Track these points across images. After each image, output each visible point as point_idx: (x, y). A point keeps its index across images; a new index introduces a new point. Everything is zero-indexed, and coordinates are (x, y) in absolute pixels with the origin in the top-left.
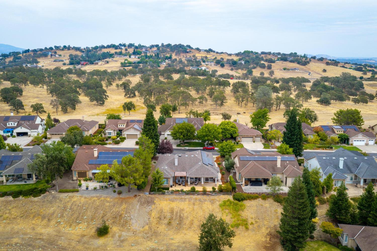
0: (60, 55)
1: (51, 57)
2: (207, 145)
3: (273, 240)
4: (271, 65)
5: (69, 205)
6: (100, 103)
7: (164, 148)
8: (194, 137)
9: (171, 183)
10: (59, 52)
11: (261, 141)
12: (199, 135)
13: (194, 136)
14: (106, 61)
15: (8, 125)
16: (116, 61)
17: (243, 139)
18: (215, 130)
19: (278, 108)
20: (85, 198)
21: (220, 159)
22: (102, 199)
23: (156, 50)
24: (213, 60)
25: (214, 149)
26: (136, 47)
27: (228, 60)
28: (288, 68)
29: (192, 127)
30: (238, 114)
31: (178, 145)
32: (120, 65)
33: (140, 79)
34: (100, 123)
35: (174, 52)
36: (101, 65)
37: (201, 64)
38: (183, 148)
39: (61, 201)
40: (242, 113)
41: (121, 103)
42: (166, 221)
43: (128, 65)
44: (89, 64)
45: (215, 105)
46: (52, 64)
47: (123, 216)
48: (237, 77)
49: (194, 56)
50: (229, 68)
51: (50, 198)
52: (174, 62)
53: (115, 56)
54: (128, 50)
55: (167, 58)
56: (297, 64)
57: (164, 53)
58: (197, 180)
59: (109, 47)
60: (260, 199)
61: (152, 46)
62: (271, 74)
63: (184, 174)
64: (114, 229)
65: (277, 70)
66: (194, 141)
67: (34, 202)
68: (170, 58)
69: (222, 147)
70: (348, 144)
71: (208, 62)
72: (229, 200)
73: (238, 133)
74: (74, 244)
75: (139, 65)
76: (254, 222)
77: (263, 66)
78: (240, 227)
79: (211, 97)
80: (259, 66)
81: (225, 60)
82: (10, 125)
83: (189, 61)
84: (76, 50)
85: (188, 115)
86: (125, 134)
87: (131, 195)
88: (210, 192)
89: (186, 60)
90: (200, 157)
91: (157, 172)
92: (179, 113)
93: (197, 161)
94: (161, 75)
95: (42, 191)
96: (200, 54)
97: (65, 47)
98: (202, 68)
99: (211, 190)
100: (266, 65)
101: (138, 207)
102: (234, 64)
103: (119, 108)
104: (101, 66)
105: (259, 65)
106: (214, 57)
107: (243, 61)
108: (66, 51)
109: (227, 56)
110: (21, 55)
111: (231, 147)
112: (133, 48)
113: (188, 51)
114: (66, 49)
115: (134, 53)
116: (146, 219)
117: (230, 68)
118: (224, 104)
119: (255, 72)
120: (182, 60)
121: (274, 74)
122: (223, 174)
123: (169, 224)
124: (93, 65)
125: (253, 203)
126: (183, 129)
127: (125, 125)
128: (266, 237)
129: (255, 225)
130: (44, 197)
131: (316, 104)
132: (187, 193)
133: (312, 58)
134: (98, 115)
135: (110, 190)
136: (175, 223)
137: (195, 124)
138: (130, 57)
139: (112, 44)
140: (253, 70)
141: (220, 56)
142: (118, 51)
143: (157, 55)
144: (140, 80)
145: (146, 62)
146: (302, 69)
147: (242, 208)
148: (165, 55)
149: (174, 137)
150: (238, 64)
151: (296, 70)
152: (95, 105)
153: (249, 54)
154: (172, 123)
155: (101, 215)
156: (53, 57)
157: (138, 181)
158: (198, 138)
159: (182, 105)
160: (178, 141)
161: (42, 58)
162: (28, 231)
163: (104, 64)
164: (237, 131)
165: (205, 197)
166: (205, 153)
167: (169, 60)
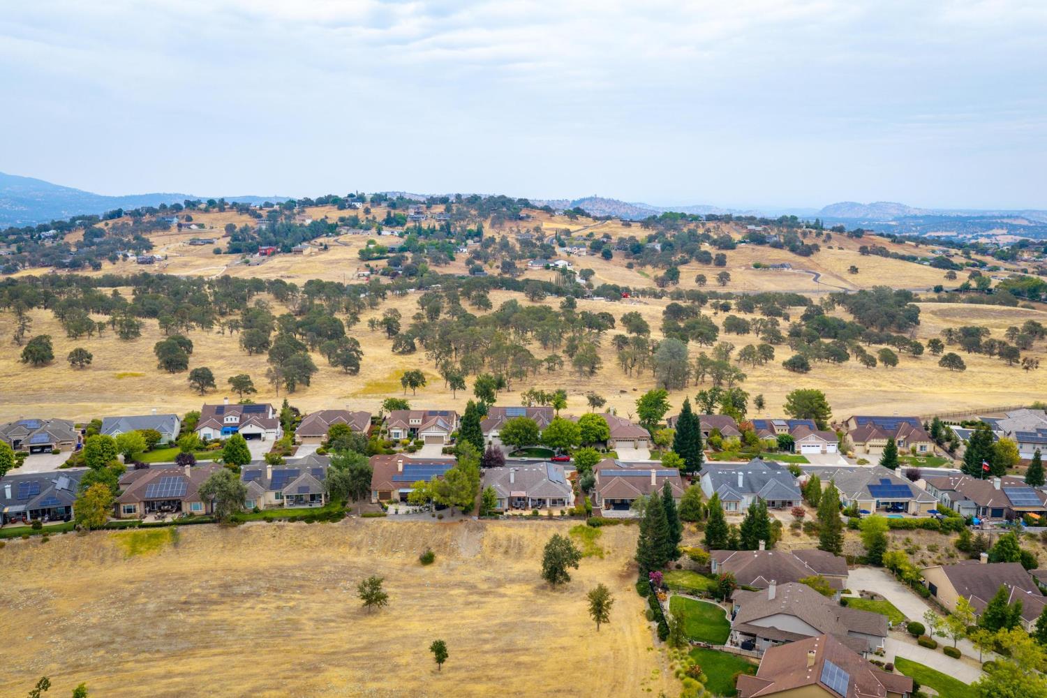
0: (201, 226)
1: (180, 230)
2: (558, 453)
3: (631, 569)
4: (724, 256)
5: (379, 531)
6: (352, 370)
7: (492, 459)
8: (537, 441)
9: (506, 505)
10: (199, 218)
11: (649, 446)
12: (545, 437)
13: (537, 439)
14: (321, 245)
15: (225, 422)
16: (346, 244)
17: (618, 444)
18: (571, 430)
19: (700, 379)
20: (398, 523)
21: (576, 476)
22: (420, 524)
23: (441, 213)
24: (585, 239)
25: (568, 460)
26: (393, 205)
27: (621, 240)
28: (767, 263)
29: (533, 425)
30: (623, 392)
31: (512, 455)
32: (358, 256)
33: (417, 306)
34: (373, 415)
35: (487, 218)
36: (310, 255)
37: (555, 254)
38: (519, 459)
39: (367, 526)
40: (629, 389)
41: (390, 366)
42: (502, 550)
43: (375, 255)
44: (279, 252)
45: (577, 374)
46: (187, 251)
47: (449, 544)
48: (638, 291)
49: (537, 229)
50: (622, 262)
51: (353, 524)
52: (490, 246)
53: (344, 231)
54: (372, 210)
55: (470, 235)
56: (788, 252)
57: (462, 223)
58: (542, 502)
59: (322, 202)
60: (622, 525)
61: (432, 201)
62: (721, 278)
63: (522, 494)
64: (440, 558)
65: (740, 267)
66: (537, 447)
67: (336, 528)
68: (479, 234)
69: (579, 457)
70: (793, 451)
71: (571, 246)
72: (581, 526)
73: (610, 433)
74: (396, 572)
75: (403, 256)
76: (611, 551)
77: (705, 259)
78: (594, 556)
79: (571, 356)
80: (697, 256)
81: (615, 239)
82: (229, 422)
83: (526, 243)
84: (241, 210)
85: (527, 398)
86: (423, 435)
87: (456, 519)
88: (558, 517)
89: (517, 240)
90: (545, 472)
91: (489, 490)
92: (509, 391)
93: (542, 476)
94: (463, 294)
95: (340, 516)
96: (554, 222)
97: (211, 203)
98: (556, 263)
99: (559, 514)
100: (714, 256)
101: (465, 533)
102: (635, 252)
103: (389, 379)
104: (311, 259)
105: (694, 254)
106: (588, 231)
107: (659, 242)
108: (215, 214)
109: (620, 226)
110: (101, 225)
111: (593, 457)
112: (384, 204)
113: (523, 214)
114: (214, 208)
115: (390, 222)
116: (477, 547)
117: (627, 261)
118: (597, 371)
119: (687, 272)
120: (508, 242)
121: (729, 280)
122: (577, 495)
123: (506, 552)
124: (289, 254)
125: (612, 529)
126: (518, 427)
127: (421, 420)
128: (623, 567)
129: (613, 555)
130: (346, 522)
131: (780, 371)
132: (528, 518)
133: (834, 229)
134: (354, 395)
135: (427, 514)
136: (513, 552)
137: (538, 418)
138: (379, 234)
139: (330, 196)
140: (682, 269)
141: (603, 227)
142: (347, 213)
143: (446, 229)
144: (418, 309)
145: (421, 249)
146: (800, 266)
147: (597, 535)
148: (465, 227)
149: (504, 441)
150: (647, 251)
151: (786, 269)
152: (340, 373)
153: (676, 223)
154: (500, 417)
155: (421, 543)
156: (184, 229)
157: (465, 501)
158: (543, 442)
159: (514, 375)
160: (511, 447)
161: (156, 234)
162: (338, 560)
163: (317, 254)
164: (607, 431)
165: (551, 522)
166: (553, 466)
167: (476, 239)
